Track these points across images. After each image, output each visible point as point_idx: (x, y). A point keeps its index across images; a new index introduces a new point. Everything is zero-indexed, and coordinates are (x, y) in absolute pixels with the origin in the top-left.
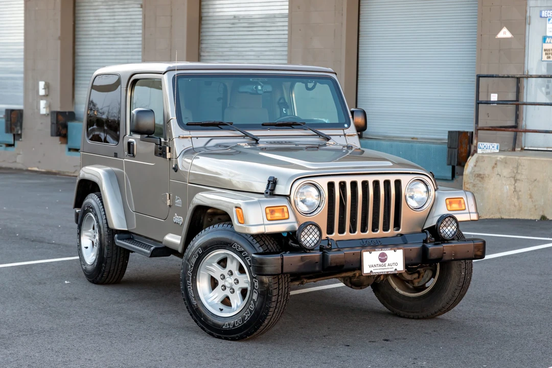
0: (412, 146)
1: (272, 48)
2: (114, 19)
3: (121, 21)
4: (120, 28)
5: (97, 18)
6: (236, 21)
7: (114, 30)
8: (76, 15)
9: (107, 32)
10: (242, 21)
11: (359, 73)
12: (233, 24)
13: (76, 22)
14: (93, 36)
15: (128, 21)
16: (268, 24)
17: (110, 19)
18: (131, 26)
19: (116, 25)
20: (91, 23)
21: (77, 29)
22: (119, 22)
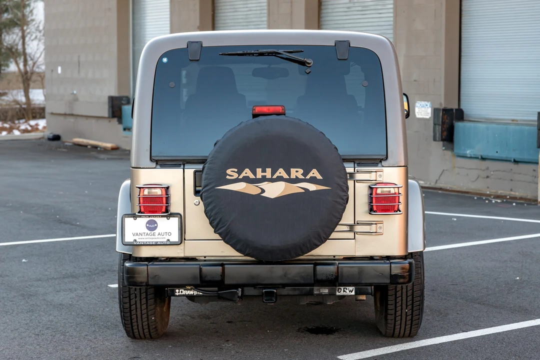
0: (507, 128)
1: (383, 31)
2: (247, 7)
3: (252, 9)
4: (252, 16)
5: (232, 7)
6: (351, 5)
7: (247, 18)
8: (216, 5)
9: (241, 21)
10: (356, 5)
11: (463, 54)
12: (349, 8)
13: (216, 11)
14: (230, 24)
15: (258, 8)
16: (379, 7)
17: (244, 8)
18: (261, 13)
19: (249, 13)
20: (227, 12)
21: (216, 18)
22: (250, 10)
